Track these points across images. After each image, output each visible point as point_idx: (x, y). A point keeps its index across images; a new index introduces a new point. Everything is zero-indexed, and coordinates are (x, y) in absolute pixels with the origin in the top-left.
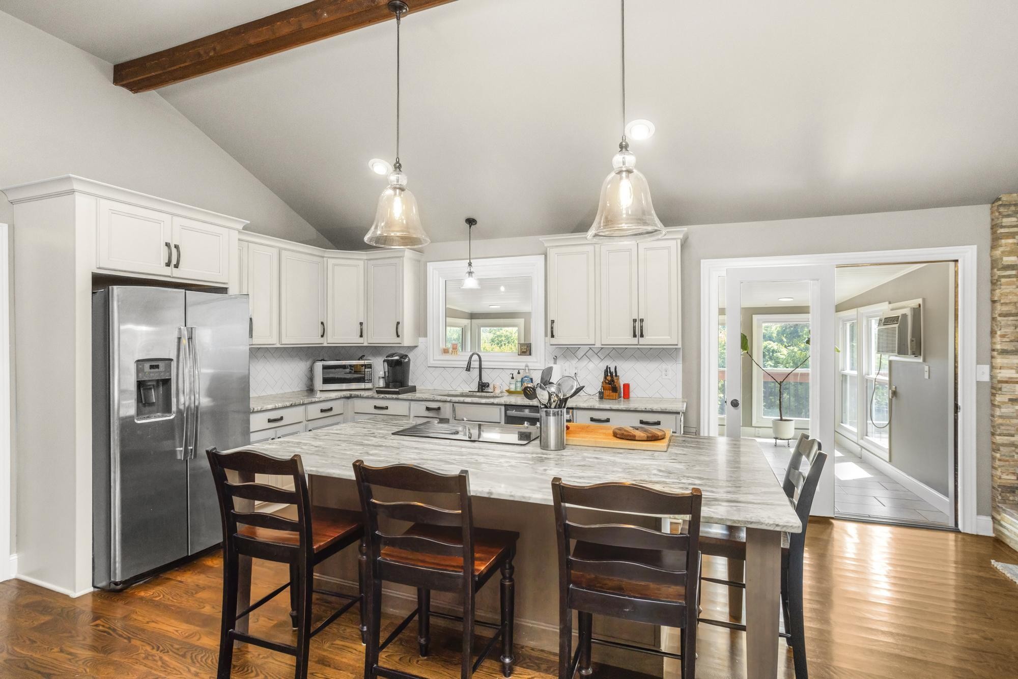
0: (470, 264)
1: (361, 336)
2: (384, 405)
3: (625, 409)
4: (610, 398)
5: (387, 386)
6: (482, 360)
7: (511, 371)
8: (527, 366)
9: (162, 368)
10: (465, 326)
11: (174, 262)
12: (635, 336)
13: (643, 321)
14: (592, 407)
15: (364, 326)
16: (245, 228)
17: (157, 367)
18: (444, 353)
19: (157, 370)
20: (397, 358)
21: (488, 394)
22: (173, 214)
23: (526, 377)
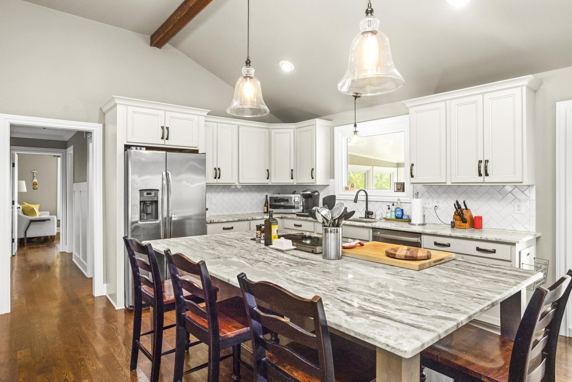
0: (355, 126)
1: (292, 178)
2: (299, 224)
3: (462, 237)
4: (460, 227)
5: (303, 212)
6: (368, 195)
7: (388, 204)
8: (399, 200)
9: (153, 194)
10: (393, 173)
11: (166, 136)
12: (480, 175)
13: (488, 162)
14: (435, 234)
15: (294, 172)
16: (208, 114)
17: (150, 194)
18: (346, 190)
19: (150, 196)
20: (309, 192)
21: (371, 220)
22: (165, 111)
23: (398, 208)
